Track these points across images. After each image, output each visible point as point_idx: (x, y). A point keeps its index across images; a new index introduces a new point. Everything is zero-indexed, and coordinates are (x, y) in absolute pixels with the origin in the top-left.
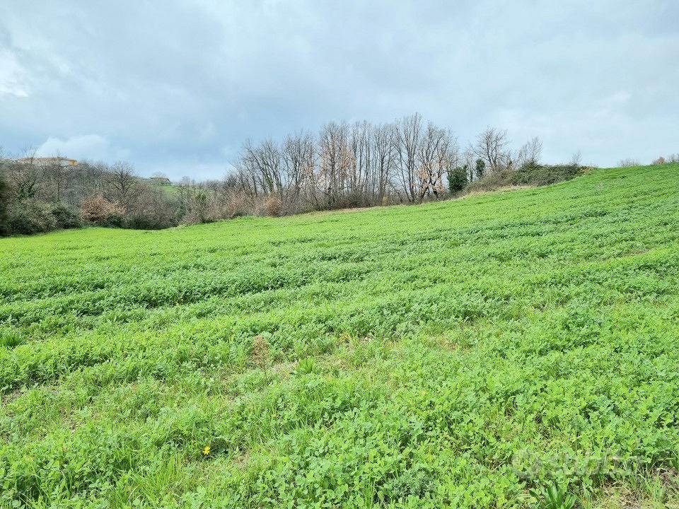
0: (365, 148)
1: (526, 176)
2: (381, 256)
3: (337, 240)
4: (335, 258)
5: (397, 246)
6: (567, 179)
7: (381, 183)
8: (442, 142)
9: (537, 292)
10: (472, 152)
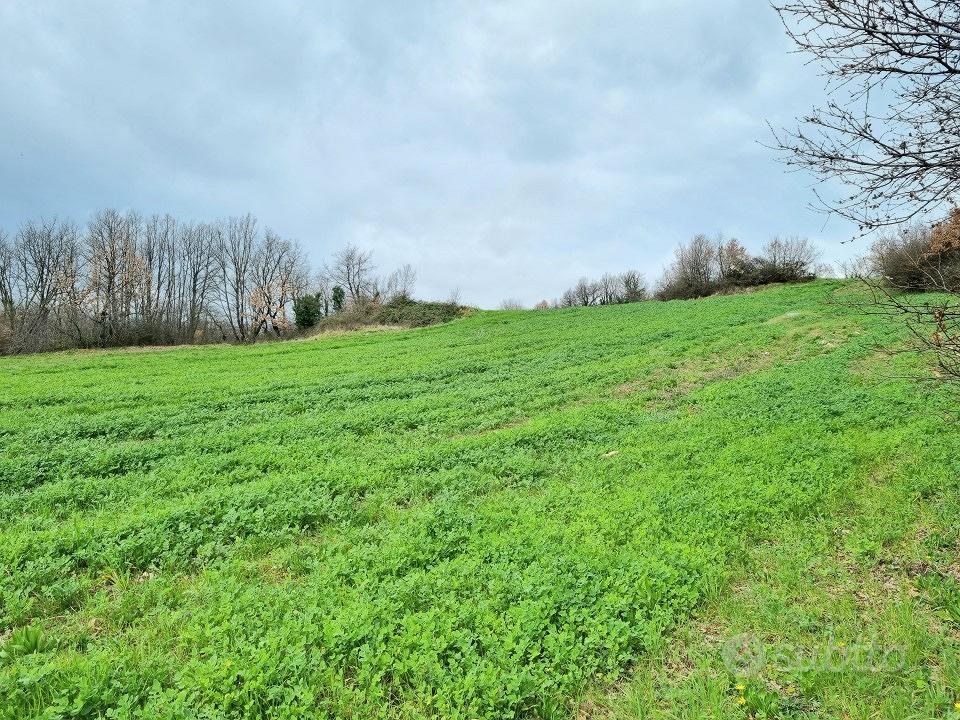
0: (166, 255)
1: (396, 313)
2: (184, 429)
4: (104, 434)
5: (211, 413)
6: (444, 321)
7: (192, 310)
8: (285, 258)
9: (401, 481)
10: (327, 276)
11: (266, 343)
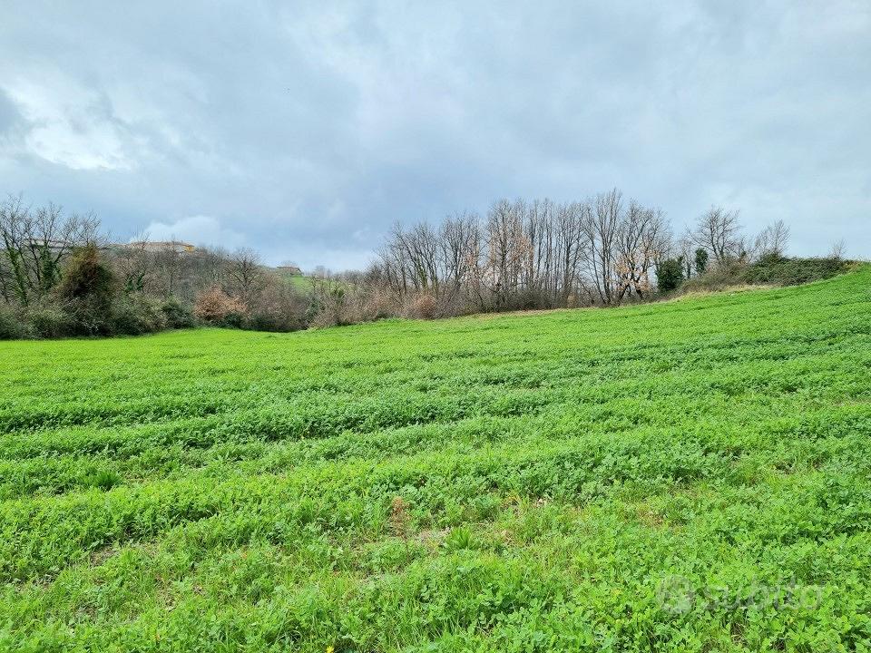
0: (545, 233)
1: (766, 271)
2: (563, 380)
3: (506, 355)
4: (503, 382)
5: (585, 368)
6: (825, 277)
7: (566, 278)
8: (648, 226)
9: (781, 445)
10: (690, 240)
11: (630, 306)
